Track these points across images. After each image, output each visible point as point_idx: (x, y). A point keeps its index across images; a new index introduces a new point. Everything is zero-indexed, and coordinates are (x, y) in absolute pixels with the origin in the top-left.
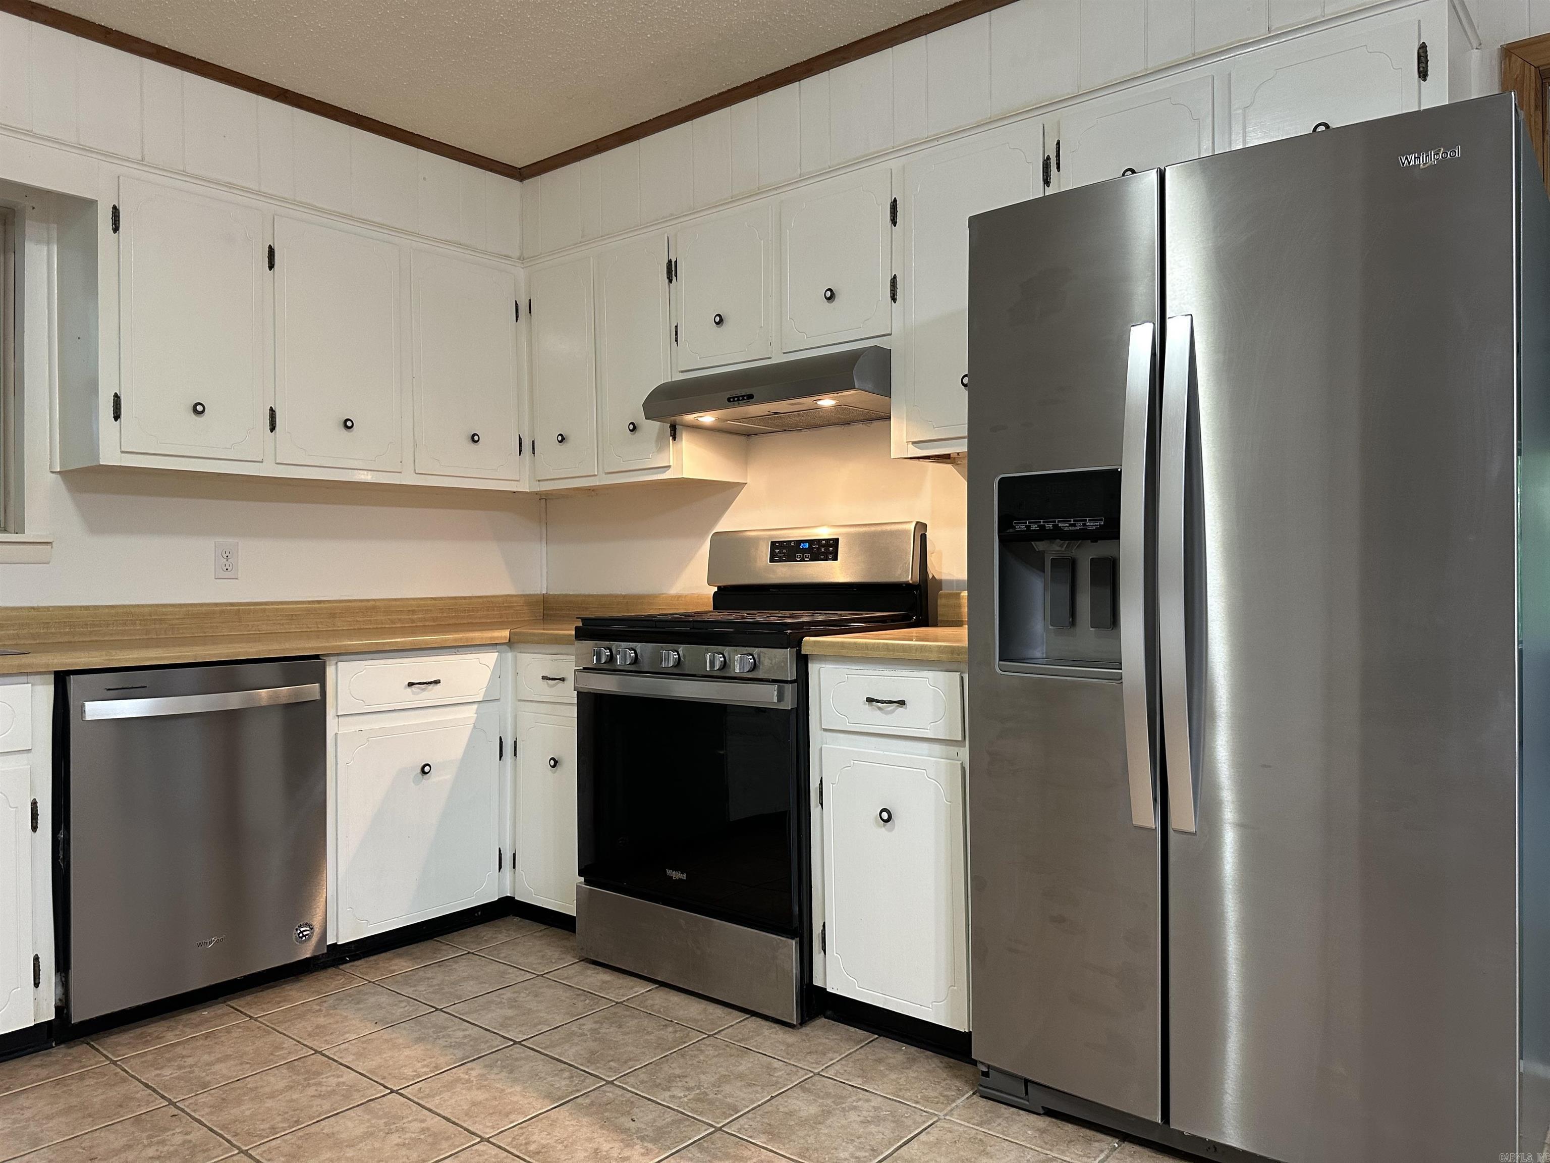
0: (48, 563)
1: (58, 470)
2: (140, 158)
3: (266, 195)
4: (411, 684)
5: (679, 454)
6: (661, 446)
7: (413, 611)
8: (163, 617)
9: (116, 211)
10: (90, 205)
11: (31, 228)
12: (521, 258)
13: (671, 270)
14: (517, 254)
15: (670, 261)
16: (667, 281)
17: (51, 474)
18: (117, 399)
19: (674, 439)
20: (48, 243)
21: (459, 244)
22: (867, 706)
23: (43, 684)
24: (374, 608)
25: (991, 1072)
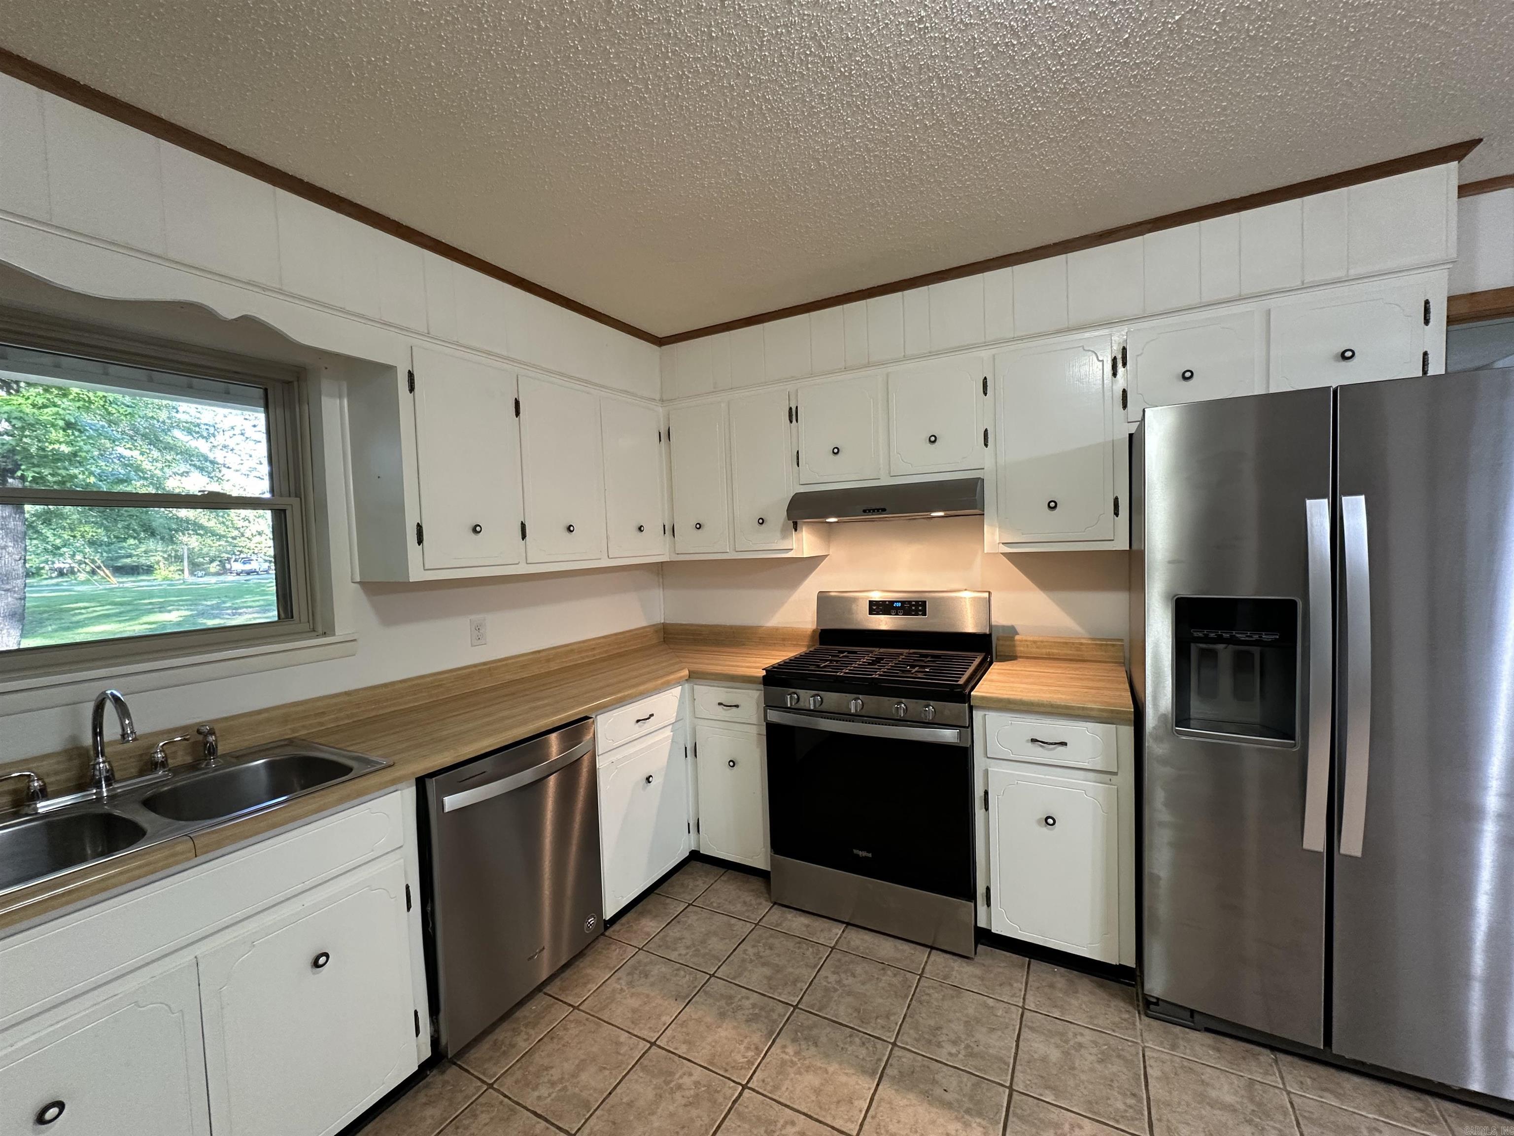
0: (354, 655)
1: (359, 580)
2: (426, 331)
3: (513, 360)
4: (638, 721)
5: (800, 541)
6: (785, 534)
7: (594, 648)
8: (441, 683)
9: (411, 375)
10: (390, 369)
11: (326, 385)
12: (662, 400)
13: (793, 415)
14: (658, 397)
15: (791, 409)
16: (789, 421)
17: (353, 584)
18: (419, 527)
19: (796, 530)
20: (340, 397)
21: (626, 392)
22: (1030, 744)
23: (408, 787)
24: (572, 651)
25: (1160, 1002)
